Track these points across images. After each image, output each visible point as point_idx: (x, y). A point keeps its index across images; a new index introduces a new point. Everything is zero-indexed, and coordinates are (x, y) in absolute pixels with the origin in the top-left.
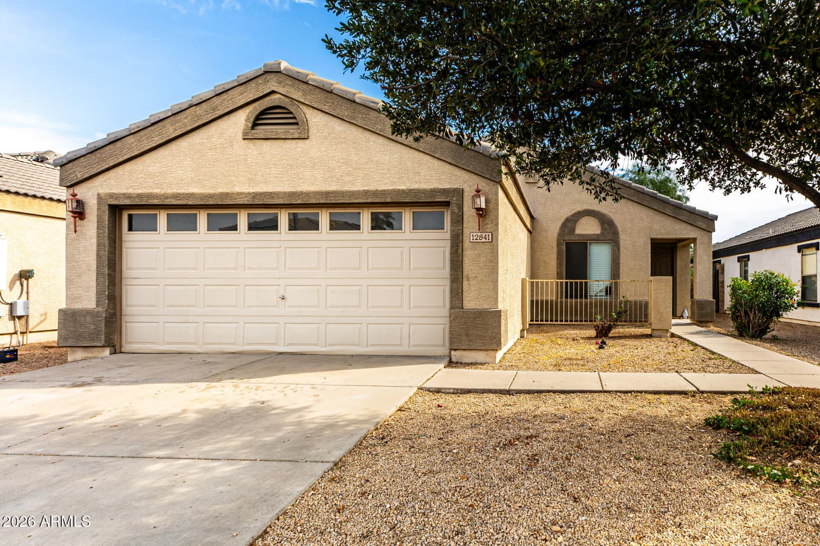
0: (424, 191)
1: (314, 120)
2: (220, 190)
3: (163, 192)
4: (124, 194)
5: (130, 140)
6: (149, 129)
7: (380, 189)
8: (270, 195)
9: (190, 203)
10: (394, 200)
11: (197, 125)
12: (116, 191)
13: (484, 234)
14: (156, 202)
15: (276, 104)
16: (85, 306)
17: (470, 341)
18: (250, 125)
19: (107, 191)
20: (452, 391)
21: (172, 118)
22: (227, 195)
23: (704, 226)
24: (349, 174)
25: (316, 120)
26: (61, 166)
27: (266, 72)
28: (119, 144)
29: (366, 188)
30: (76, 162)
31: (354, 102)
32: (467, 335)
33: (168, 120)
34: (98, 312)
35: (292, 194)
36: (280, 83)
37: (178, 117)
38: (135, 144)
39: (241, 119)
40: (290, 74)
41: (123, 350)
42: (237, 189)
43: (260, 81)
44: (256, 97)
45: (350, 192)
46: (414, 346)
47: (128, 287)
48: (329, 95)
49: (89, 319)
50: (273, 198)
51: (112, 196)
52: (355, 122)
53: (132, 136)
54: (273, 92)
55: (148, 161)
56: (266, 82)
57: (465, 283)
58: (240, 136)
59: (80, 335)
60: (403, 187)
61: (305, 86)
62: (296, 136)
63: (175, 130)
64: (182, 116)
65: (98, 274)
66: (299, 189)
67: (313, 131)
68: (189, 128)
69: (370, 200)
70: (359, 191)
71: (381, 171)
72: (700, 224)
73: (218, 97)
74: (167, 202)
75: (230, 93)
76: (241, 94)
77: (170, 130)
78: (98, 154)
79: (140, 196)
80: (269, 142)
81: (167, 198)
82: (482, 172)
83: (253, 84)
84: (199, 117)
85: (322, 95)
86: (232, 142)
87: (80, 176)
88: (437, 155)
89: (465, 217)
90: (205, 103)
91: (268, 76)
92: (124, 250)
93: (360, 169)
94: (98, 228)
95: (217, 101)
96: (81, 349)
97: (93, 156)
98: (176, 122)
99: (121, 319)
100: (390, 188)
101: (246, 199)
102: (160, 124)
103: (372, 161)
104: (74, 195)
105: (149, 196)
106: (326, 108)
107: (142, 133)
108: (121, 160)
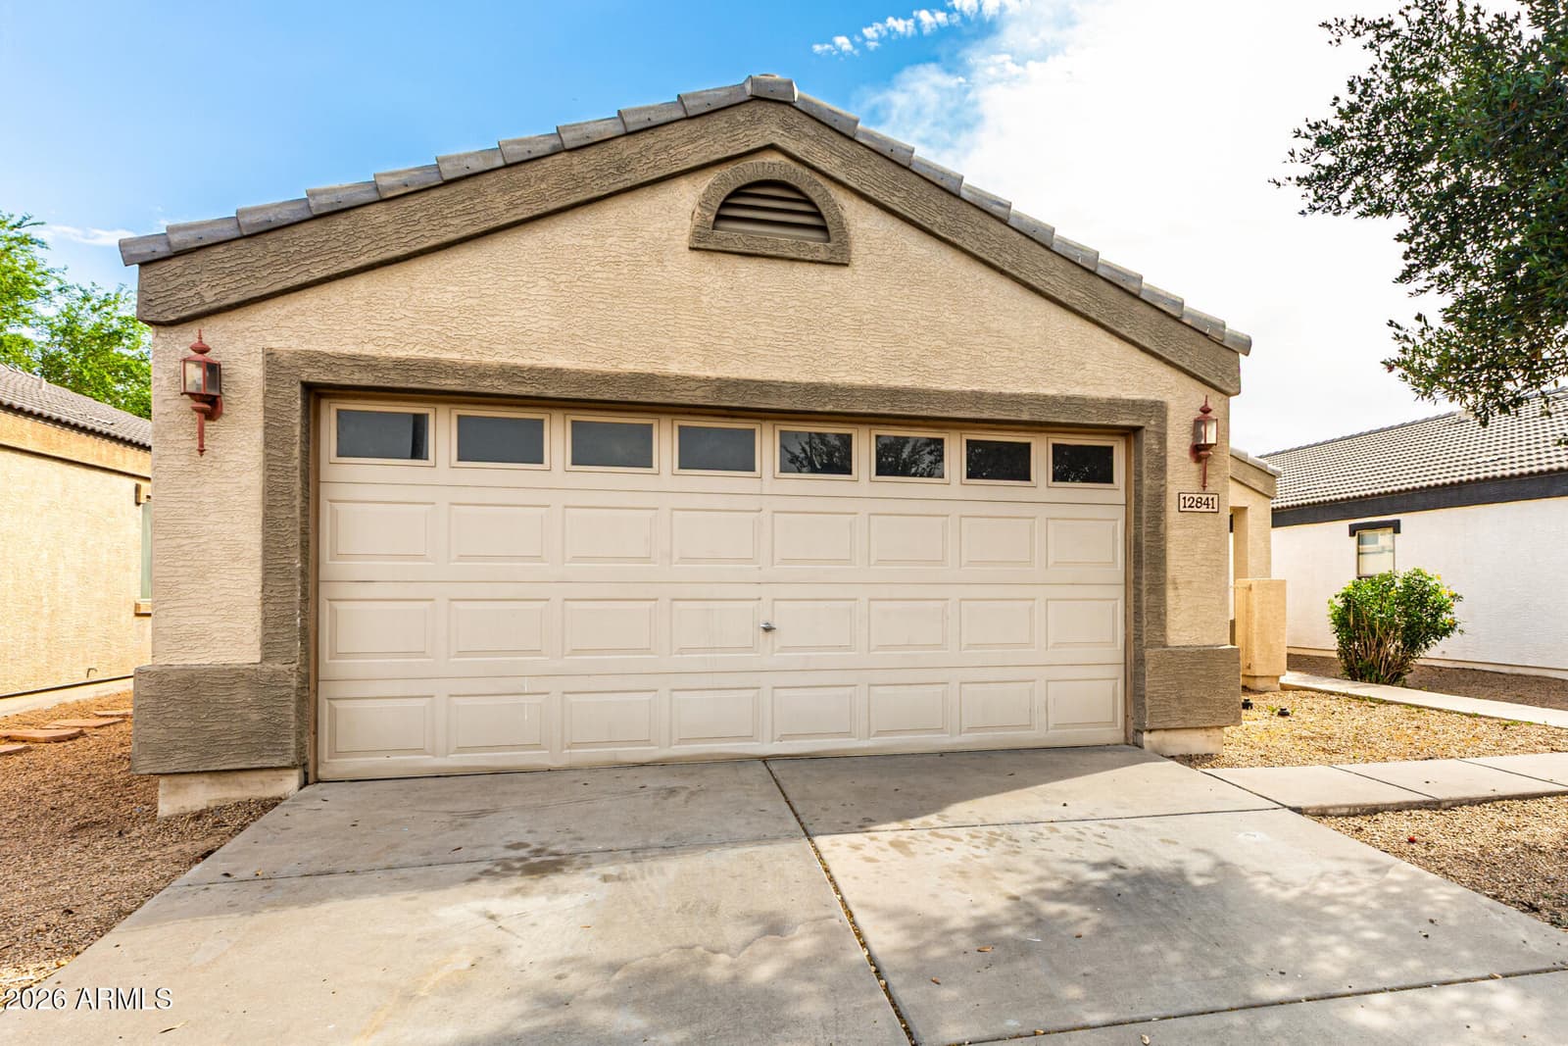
0: (1095, 404)
1: (860, 225)
2: (628, 367)
3: (470, 359)
4: (353, 358)
5: (379, 215)
6: (436, 194)
7: (1008, 391)
8: (762, 387)
9: (551, 393)
10: (1036, 418)
11: (573, 200)
12: (326, 348)
13: (1204, 497)
14: (450, 384)
15: (776, 176)
16: (223, 659)
17: (1186, 711)
18: (712, 218)
19: (295, 345)
20: (1345, 811)
21: (503, 174)
22: (649, 380)
23: (1260, 487)
24: (938, 353)
25: (862, 223)
26: (142, 265)
27: (755, 98)
28: (342, 224)
29: (976, 388)
30: (198, 259)
31: (958, 197)
32: (1179, 699)
33: (492, 178)
34: (275, 674)
35: (815, 389)
36: (788, 128)
37: (518, 175)
38: (390, 229)
39: (686, 201)
40: (815, 113)
41: (321, 773)
42: (674, 369)
43: (740, 115)
44: (730, 153)
45: (943, 393)
46: (1057, 726)
47: (338, 605)
48: (900, 172)
49: (242, 694)
50: (766, 394)
51: (313, 359)
52: (958, 241)
53: (382, 206)
54: (772, 147)
55: (424, 276)
56: (755, 121)
57: (1170, 594)
58: (683, 240)
59: (213, 740)
60: (1051, 391)
61: (846, 145)
62: (822, 256)
63: (512, 205)
64: (531, 171)
65: (267, 571)
66: (827, 380)
67: (858, 249)
68: (552, 206)
69: (986, 415)
70: (963, 394)
71: (1006, 353)
72: (1253, 482)
73: (632, 139)
74: (485, 386)
75: (663, 133)
76: (693, 141)
77: (498, 205)
78: (272, 243)
79: (401, 365)
80: (753, 265)
81: (483, 376)
82: (1207, 374)
83: (721, 122)
84: (578, 182)
85: (886, 171)
86: (660, 252)
87: (210, 299)
88: (1123, 331)
89: (1170, 461)
90: (593, 150)
91: (760, 109)
92: (325, 506)
93: (961, 345)
94: (267, 444)
95: (627, 148)
96: (206, 779)
97: (256, 248)
98: (516, 186)
99: (316, 692)
100: (1026, 391)
101: (698, 393)
102: (465, 186)
103: (988, 330)
104: (203, 350)
105: (434, 367)
106: (895, 202)
107: (412, 202)
108: (349, 265)
